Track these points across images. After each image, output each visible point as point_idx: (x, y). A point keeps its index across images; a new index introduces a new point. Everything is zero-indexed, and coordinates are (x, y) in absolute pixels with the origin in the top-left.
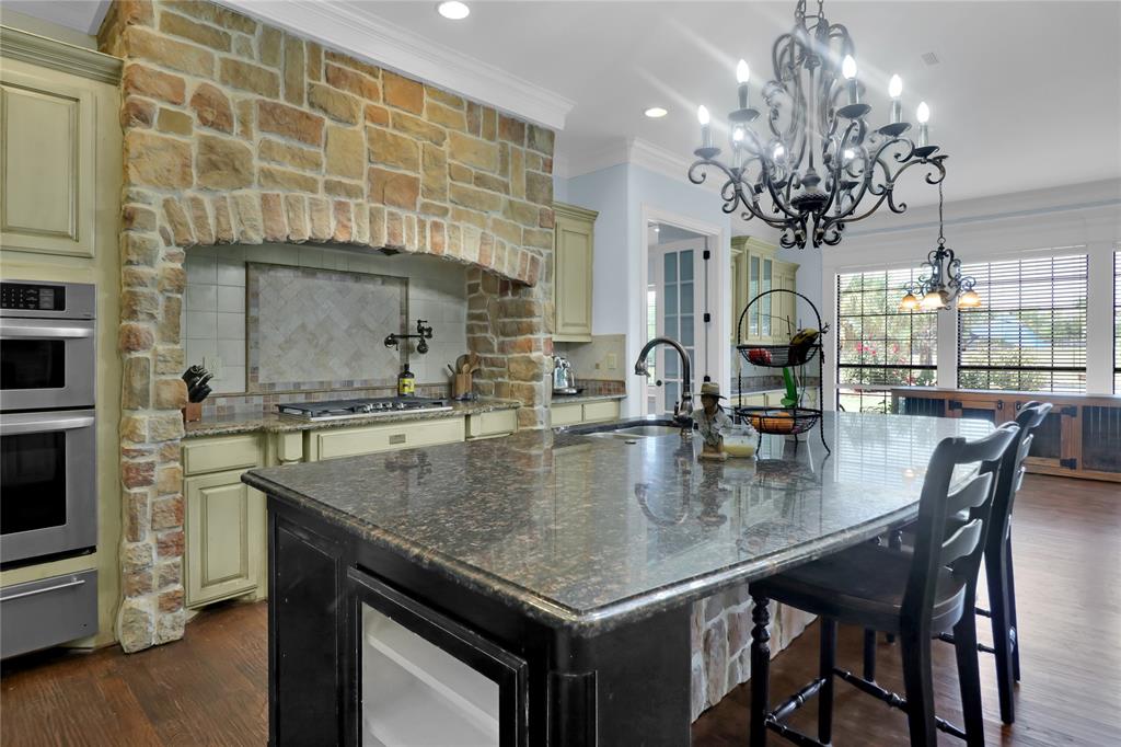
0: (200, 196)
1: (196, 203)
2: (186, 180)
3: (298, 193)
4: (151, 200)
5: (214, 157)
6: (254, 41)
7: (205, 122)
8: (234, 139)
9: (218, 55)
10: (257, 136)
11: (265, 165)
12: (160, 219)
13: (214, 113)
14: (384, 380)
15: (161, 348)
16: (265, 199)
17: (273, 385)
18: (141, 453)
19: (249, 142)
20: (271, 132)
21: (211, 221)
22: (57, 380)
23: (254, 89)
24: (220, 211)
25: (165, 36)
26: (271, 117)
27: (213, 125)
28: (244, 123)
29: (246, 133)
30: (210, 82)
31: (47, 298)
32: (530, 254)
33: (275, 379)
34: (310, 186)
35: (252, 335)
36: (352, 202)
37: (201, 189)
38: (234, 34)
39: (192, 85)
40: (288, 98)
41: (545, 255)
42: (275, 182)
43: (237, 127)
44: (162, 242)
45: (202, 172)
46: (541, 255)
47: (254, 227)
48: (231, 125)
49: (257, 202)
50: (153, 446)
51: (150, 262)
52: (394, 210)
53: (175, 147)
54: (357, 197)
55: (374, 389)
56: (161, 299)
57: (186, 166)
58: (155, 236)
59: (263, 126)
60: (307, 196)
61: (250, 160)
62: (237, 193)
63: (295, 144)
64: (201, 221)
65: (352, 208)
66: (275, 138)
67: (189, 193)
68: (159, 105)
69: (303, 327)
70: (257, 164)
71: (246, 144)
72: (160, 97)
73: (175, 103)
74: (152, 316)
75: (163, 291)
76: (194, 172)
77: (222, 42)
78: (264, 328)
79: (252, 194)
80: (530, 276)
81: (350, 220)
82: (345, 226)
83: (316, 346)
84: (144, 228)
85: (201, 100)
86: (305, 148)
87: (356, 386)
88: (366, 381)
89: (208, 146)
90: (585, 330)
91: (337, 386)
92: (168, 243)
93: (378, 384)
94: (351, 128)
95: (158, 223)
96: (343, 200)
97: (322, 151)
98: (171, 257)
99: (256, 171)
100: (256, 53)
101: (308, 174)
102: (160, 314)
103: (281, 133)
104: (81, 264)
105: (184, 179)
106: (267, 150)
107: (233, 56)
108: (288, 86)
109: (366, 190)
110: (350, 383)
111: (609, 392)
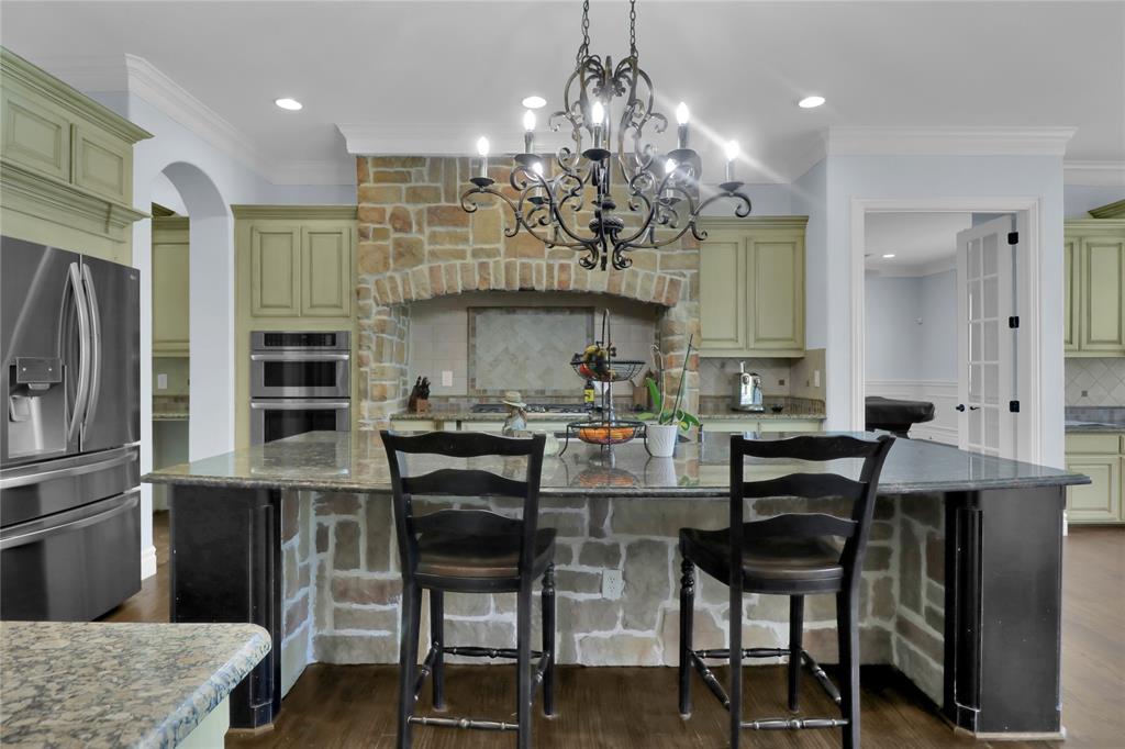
0: (394, 274)
1: (392, 279)
2: (386, 266)
3: (453, 262)
4: (370, 282)
5: (401, 249)
6: (425, 170)
7: (396, 230)
8: (414, 235)
9: (404, 186)
10: (427, 230)
11: (432, 247)
12: (374, 292)
13: (401, 222)
14: (571, 391)
15: (373, 365)
16: (431, 269)
17: (485, 391)
18: (364, 425)
19: (421, 235)
20: (435, 225)
21: (400, 289)
22: (332, 382)
23: (426, 201)
24: (405, 281)
25: (376, 185)
26: (435, 216)
27: (401, 230)
28: (419, 224)
29: (420, 230)
30: (399, 205)
31: (329, 339)
32: (668, 277)
33: (488, 387)
34: (462, 255)
35: (471, 356)
36: (491, 261)
37: (395, 270)
38: (413, 170)
39: (389, 209)
40: (447, 200)
41: (688, 276)
42: (437, 257)
43: (415, 227)
44: (374, 304)
45: (395, 260)
46: (684, 276)
47: (425, 289)
48: (411, 227)
49: (427, 273)
50: (371, 422)
51: (368, 317)
52: (524, 260)
53: (380, 248)
54: (495, 256)
55: (563, 397)
56: (374, 338)
57: (386, 258)
58: (371, 302)
59: (430, 223)
60: (458, 263)
61: (422, 246)
62: (415, 269)
63: (451, 229)
64: (394, 289)
65: (491, 265)
66: (438, 229)
67: (389, 274)
68: (372, 226)
69: (507, 349)
70: (427, 248)
71: (420, 237)
72: (372, 222)
73: (380, 223)
74: (369, 348)
75: (374, 333)
76: (391, 261)
77: (404, 178)
78: (480, 351)
79: (424, 268)
80: (667, 298)
81: (489, 274)
82: (485, 279)
83: (516, 364)
84: (365, 298)
85: (394, 217)
86: (459, 230)
87: (548, 394)
88: (555, 391)
89: (398, 244)
90: (792, 344)
91: (533, 394)
92: (378, 305)
93: (567, 394)
94: (491, 208)
95: (373, 295)
96: (484, 260)
97: (470, 230)
98: (379, 313)
99: (426, 253)
100: (426, 178)
101: (460, 247)
102: (373, 346)
103: (441, 225)
104: (344, 320)
105: (385, 266)
106: (433, 238)
107: (413, 184)
108: (447, 192)
109: (502, 251)
110: (543, 392)
111: (808, 411)
